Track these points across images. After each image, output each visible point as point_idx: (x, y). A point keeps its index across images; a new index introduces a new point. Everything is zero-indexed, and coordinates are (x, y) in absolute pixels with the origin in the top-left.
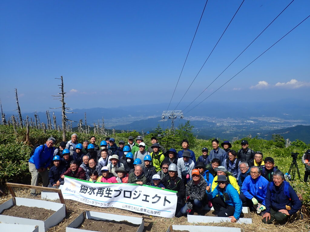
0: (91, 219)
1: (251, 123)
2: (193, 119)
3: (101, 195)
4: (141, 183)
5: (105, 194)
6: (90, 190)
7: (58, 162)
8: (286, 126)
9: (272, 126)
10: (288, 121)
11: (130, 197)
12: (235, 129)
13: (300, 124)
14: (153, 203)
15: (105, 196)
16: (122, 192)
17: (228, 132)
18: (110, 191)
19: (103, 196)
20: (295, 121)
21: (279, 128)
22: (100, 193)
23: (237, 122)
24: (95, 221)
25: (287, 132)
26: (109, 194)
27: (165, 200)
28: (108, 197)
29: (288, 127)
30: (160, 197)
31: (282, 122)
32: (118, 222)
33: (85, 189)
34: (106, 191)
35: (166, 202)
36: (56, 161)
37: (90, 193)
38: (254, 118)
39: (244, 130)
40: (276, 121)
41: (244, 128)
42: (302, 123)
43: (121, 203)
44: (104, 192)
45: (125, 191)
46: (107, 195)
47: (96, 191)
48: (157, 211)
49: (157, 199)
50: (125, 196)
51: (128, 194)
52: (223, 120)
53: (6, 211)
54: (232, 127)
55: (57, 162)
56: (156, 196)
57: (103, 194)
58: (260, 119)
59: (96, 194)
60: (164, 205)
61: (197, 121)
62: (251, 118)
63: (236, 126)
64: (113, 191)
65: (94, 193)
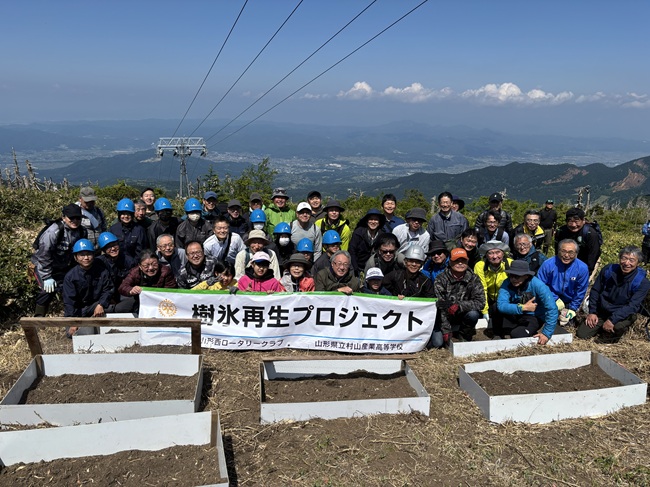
0: (277, 379)
1: (337, 169)
2: (221, 157)
3: (258, 323)
4: (348, 289)
5: (267, 320)
6: (221, 315)
7: (90, 257)
8: (397, 175)
9: (372, 175)
10: (401, 164)
11: (332, 323)
12: (307, 180)
13: (419, 171)
14: (386, 328)
15: (269, 325)
16: (314, 313)
17: (294, 187)
18: (279, 310)
19: (265, 324)
20: (412, 165)
21: (385, 179)
22: (254, 320)
23: (311, 166)
24: (290, 383)
25: (397, 187)
26: (279, 318)
27: (411, 318)
28: (278, 325)
29: (401, 176)
30: (399, 315)
31: (391, 167)
32: (343, 375)
33: (206, 314)
34: (270, 314)
35: (413, 322)
36: (83, 253)
37: (225, 320)
38: (341, 159)
39: (324, 182)
40: (382, 165)
41: (324, 180)
42: (424, 168)
43: (308, 336)
44: (266, 316)
45: (319, 310)
46: (275, 322)
47: (240, 315)
48: (397, 343)
49: (392, 319)
50: (318, 322)
51: (325, 316)
52: (285, 161)
53: (31, 393)
54: (301, 177)
55: (86, 257)
56: (391, 313)
57: (262, 320)
58: (354, 161)
59: (242, 323)
60: (410, 329)
61: (230, 162)
62: (337, 159)
63: (309, 174)
64: (291, 310)
65: (237, 322)
